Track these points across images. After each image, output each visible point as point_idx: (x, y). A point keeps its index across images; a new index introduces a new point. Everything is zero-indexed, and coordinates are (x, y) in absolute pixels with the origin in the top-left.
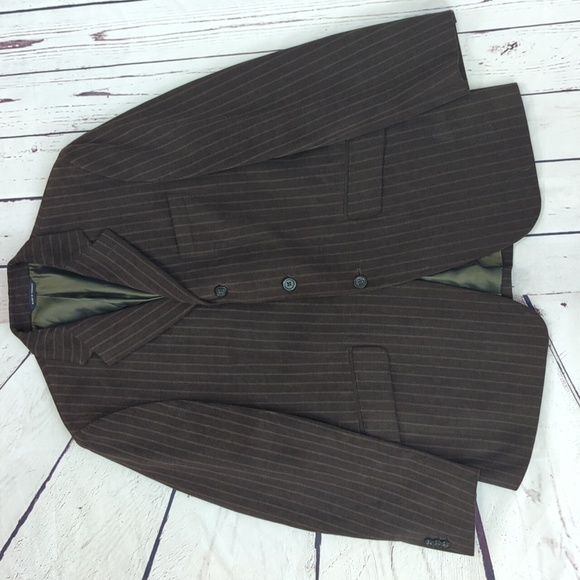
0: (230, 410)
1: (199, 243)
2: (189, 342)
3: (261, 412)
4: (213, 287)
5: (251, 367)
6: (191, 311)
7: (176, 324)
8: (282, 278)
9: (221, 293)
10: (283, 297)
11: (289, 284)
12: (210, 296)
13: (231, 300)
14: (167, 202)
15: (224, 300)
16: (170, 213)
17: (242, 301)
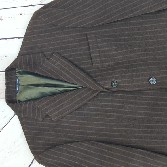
0: (118, 148)
1: (103, 59)
2: (96, 110)
3: (136, 150)
4: (111, 81)
5: (130, 125)
6: (98, 95)
7: (89, 101)
8: (149, 77)
9: (115, 85)
10: (149, 88)
11: (153, 81)
12: (109, 86)
13: (120, 89)
14: (87, 38)
15: (116, 89)
16: (88, 44)
17: (126, 89)
